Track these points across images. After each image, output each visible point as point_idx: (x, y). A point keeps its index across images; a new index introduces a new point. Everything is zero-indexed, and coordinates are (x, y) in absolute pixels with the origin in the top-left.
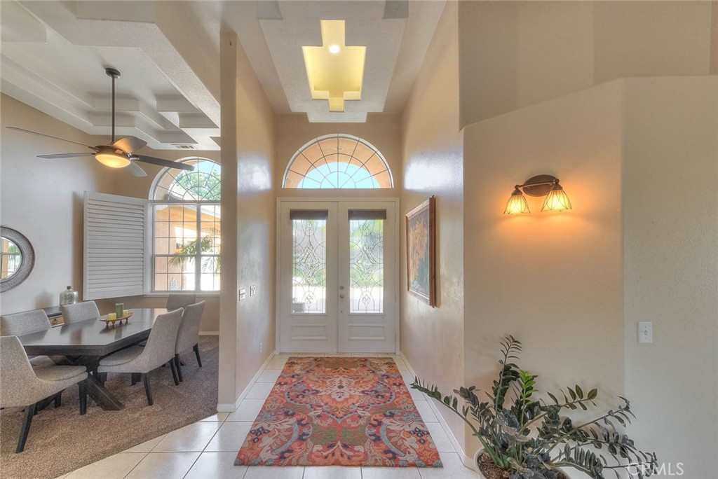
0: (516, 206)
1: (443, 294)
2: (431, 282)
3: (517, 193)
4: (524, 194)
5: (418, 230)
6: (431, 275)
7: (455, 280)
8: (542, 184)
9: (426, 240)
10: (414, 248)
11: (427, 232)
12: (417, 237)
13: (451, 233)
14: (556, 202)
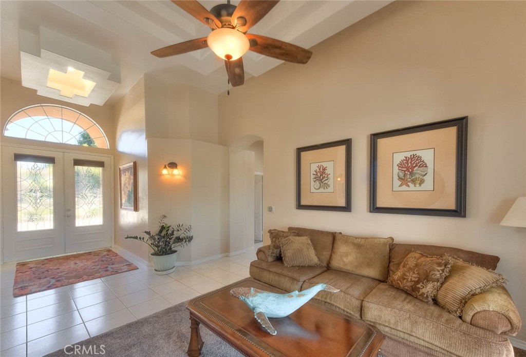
0: (165, 172)
1: (140, 205)
2: (134, 201)
3: (165, 167)
4: (167, 167)
5: (127, 176)
6: (134, 197)
7: (145, 198)
8: (173, 165)
9: (132, 181)
10: (125, 185)
11: (132, 177)
12: (126, 179)
13: (143, 177)
14: (176, 172)
